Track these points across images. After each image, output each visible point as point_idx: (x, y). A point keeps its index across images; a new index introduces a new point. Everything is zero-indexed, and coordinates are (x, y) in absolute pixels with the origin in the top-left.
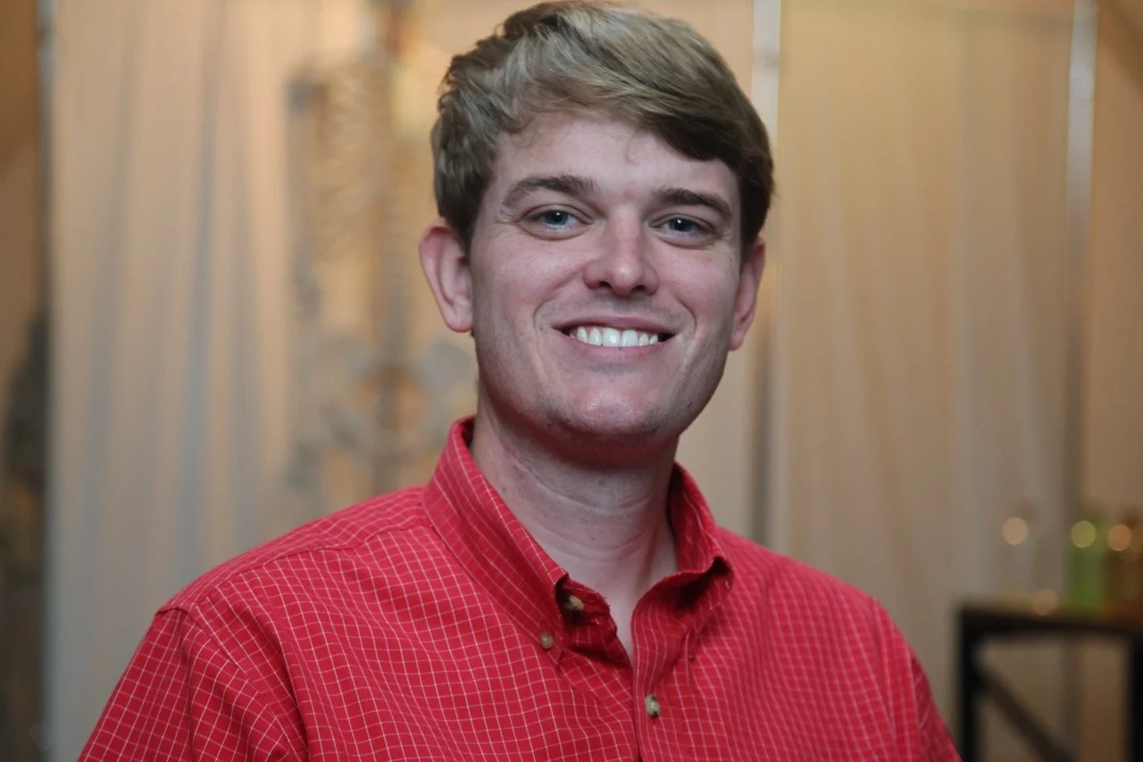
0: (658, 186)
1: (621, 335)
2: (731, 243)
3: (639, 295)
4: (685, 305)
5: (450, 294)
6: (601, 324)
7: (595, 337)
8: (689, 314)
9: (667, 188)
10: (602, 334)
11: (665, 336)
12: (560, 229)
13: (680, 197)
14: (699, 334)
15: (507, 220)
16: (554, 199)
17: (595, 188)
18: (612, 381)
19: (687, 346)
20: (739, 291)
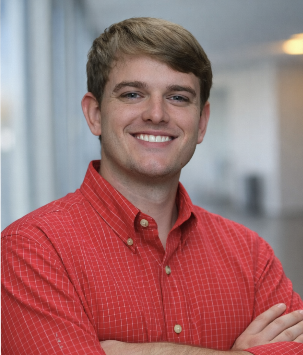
0: (169, 84)
1: (155, 138)
2: (196, 104)
3: (162, 123)
4: (179, 127)
5: (93, 121)
6: (148, 134)
7: (146, 138)
8: (181, 131)
9: (171, 85)
10: (149, 137)
11: (173, 138)
12: (134, 99)
13: (176, 88)
14: (186, 138)
15: (115, 97)
16: (132, 89)
17: (146, 85)
18: (154, 155)
19: (181, 142)
20: (200, 122)
